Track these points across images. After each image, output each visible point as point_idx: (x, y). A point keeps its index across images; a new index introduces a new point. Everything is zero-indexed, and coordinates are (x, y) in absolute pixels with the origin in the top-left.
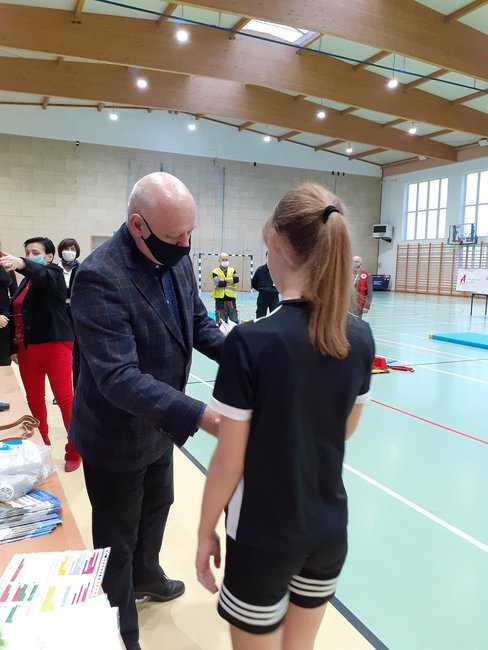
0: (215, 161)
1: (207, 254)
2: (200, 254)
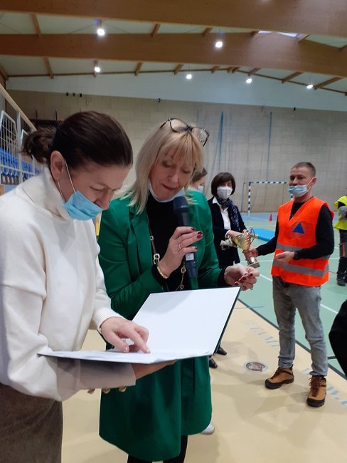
0: (262, 108)
1: (255, 182)
2: (250, 183)
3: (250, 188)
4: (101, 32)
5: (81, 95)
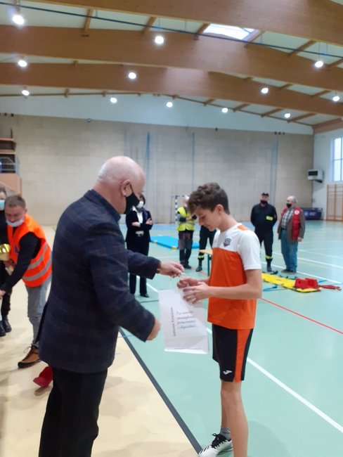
1: (181, 196)
2: (176, 196)
3: (176, 201)
4: (23, 64)
5: (12, 115)
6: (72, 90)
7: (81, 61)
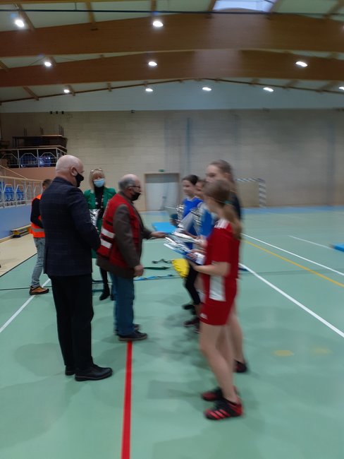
4: (48, 64)
5: (63, 112)
6: (114, 84)
7: (107, 55)
